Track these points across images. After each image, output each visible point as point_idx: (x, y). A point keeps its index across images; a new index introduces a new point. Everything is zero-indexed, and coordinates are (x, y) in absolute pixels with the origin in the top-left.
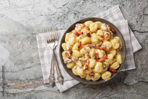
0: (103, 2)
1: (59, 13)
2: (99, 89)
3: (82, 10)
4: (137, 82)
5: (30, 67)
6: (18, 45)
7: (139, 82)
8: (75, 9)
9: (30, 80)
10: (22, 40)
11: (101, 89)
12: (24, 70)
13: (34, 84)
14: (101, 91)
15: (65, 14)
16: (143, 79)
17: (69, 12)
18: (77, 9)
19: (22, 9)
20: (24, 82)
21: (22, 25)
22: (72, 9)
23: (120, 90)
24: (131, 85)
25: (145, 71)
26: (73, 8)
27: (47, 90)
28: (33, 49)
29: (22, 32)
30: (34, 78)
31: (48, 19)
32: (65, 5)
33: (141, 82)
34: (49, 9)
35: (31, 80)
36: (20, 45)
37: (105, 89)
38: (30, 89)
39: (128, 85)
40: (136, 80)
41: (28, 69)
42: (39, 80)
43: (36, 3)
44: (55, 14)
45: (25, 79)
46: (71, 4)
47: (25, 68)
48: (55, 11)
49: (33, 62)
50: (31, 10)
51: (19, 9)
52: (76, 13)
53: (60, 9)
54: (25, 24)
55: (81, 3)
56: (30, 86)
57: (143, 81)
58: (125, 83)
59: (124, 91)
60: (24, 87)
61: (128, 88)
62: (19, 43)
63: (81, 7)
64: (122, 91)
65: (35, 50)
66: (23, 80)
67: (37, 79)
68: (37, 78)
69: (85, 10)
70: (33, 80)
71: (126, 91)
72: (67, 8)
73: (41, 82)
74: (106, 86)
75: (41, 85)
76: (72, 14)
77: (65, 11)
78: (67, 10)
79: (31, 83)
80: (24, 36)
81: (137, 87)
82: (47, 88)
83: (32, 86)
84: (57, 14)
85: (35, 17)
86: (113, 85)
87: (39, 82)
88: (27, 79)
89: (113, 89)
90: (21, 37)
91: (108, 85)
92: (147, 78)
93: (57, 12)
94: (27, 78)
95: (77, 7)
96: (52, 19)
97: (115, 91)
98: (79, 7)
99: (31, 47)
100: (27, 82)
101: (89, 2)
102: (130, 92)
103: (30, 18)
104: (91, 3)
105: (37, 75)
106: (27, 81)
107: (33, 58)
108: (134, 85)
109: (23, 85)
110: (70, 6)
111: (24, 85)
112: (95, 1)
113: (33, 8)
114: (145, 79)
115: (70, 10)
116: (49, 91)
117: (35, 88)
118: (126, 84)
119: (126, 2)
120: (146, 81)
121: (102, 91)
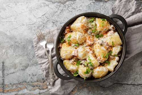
0: (79, 11)
1: (39, 23)
2: (77, 92)
3: (60, 19)
4: (112, 84)
5: (14, 73)
6: (2, 53)
7: (114, 84)
8: (53, 18)
9: (13, 84)
10: (6, 48)
11: (79, 92)
12: (8, 75)
13: (17, 88)
14: (78, 93)
15: (44, 23)
16: (118, 81)
17: (48, 21)
18: (55, 18)
19: (6, 20)
20: (8, 86)
21: (6, 34)
22: (50, 19)
23: (96, 92)
24: (107, 87)
25: (119, 73)
26: (51, 17)
27: (29, 93)
28: (16, 56)
29: (6, 41)
30: (17, 82)
31: (29, 28)
32: (44, 15)
33: (116, 83)
34: (30, 19)
35: (15, 84)
36: (5, 52)
37: (82, 91)
38: (13, 93)
39: (104, 87)
40: (111, 82)
41: (12, 74)
42: (22, 84)
43: (18, 14)
44: (35, 23)
45: (9, 84)
46: (49, 14)
47: (9, 74)
48: (36, 21)
49: (16, 68)
50: (14, 20)
51: (3, 20)
52: (54, 22)
53: (40, 19)
54: (8, 34)
55: (59, 13)
56: (14, 90)
57: (118, 83)
58: (101, 85)
59: (100, 93)
60: (8, 91)
61: (104, 90)
62: (4, 51)
63: (59, 17)
64: (99, 93)
65: (17, 57)
66: (7, 84)
67: (20, 84)
68: (20, 82)
69: (63, 19)
70: (16, 85)
71: (102, 92)
72: (46, 18)
73: (23, 86)
74: (83, 88)
75: (24, 89)
76: (50, 23)
77: (44, 20)
78: (46, 20)
79: (14, 87)
80: (8, 44)
81: (112, 89)
82: (29, 91)
83: (16, 90)
84: (37, 24)
85: (17, 27)
86: (89, 88)
87: (21, 86)
88: (11, 84)
89: (90, 91)
90: (5, 46)
91: (85, 88)
92: (121, 80)
93: (37, 21)
94: (11, 82)
95: (55, 17)
96: (33, 28)
97: (92, 93)
98: (57, 16)
99: (14, 54)
100: (11, 87)
101: (66, 12)
102: (106, 94)
103: (13, 28)
104: (68, 12)
105: (20, 79)
106: (11, 85)
107: (16, 64)
108: (110, 87)
109: (7, 90)
110: (48, 16)
111: (9, 89)
112: (71, 11)
113: (15, 19)
114: (119, 81)
115: (49, 20)
116: (31, 94)
117: (19, 92)
118: (101, 87)
119: (100, 10)
120: (120, 83)
121: (80, 93)
